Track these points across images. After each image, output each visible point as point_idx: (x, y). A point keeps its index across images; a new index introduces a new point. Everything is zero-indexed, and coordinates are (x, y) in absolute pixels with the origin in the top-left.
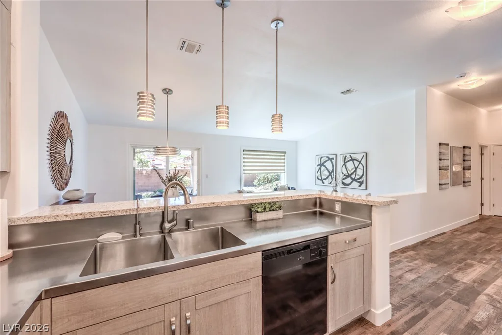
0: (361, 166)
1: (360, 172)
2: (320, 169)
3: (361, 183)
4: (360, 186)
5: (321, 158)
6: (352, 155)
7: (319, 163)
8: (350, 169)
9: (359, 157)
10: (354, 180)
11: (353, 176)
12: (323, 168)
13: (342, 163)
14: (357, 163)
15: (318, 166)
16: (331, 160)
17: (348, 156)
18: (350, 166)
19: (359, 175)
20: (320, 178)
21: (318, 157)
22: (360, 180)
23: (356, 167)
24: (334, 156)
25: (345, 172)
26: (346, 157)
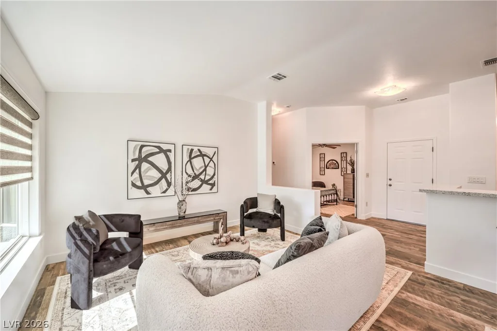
0: (212, 164)
1: (210, 171)
2: (139, 167)
3: (213, 185)
4: (211, 189)
5: (142, 147)
6: (202, 149)
7: (137, 156)
8: (198, 168)
9: (210, 152)
10: (204, 182)
11: (202, 177)
12: (145, 166)
13: (186, 159)
14: (207, 160)
15: (133, 160)
16: (166, 152)
17: (196, 149)
18: (198, 163)
19: (209, 175)
20: (139, 184)
21: (132, 145)
22: (210, 182)
23: (206, 164)
24: (171, 147)
25: (190, 171)
26: (192, 150)
